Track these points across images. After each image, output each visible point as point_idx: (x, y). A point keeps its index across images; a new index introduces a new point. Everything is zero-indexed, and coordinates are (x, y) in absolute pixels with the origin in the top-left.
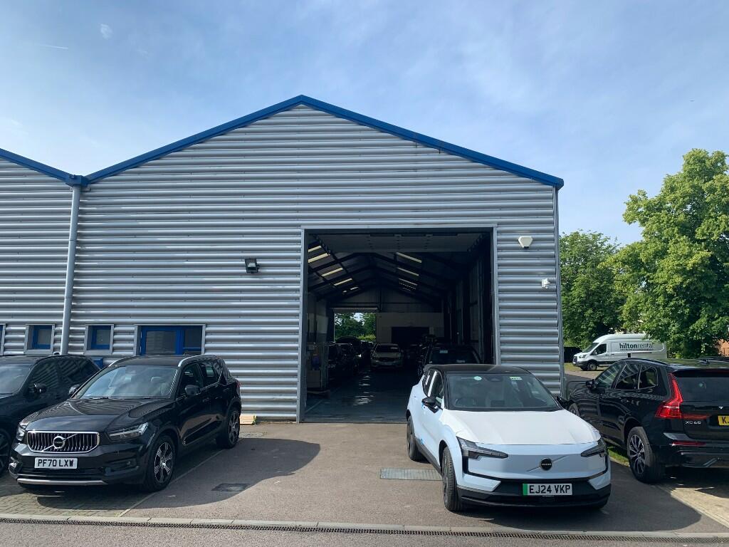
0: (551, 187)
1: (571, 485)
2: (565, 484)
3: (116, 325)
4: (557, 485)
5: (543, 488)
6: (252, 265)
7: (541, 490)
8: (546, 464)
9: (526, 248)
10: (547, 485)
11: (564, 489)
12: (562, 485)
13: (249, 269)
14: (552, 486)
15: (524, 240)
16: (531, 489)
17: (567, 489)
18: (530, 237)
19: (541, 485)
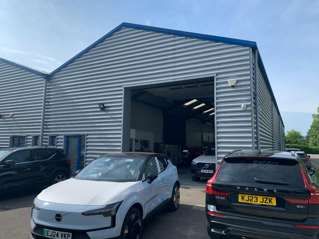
0: (248, 48)
1: (71, 234)
2: (67, 233)
3: (58, 135)
4: (62, 232)
5: (54, 233)
6: (102, 106)
7: (53, 235)
8: (58, 217)
9: (233, 86)
10: (57, 232)
11: (67, 236)
12: (66, 233)
13: (101, 108)
14: (60, 232)
15: (231, 82)
16: (47, 233)
17: (68, 236)
18: (235, 79)
19: (53, 231)
